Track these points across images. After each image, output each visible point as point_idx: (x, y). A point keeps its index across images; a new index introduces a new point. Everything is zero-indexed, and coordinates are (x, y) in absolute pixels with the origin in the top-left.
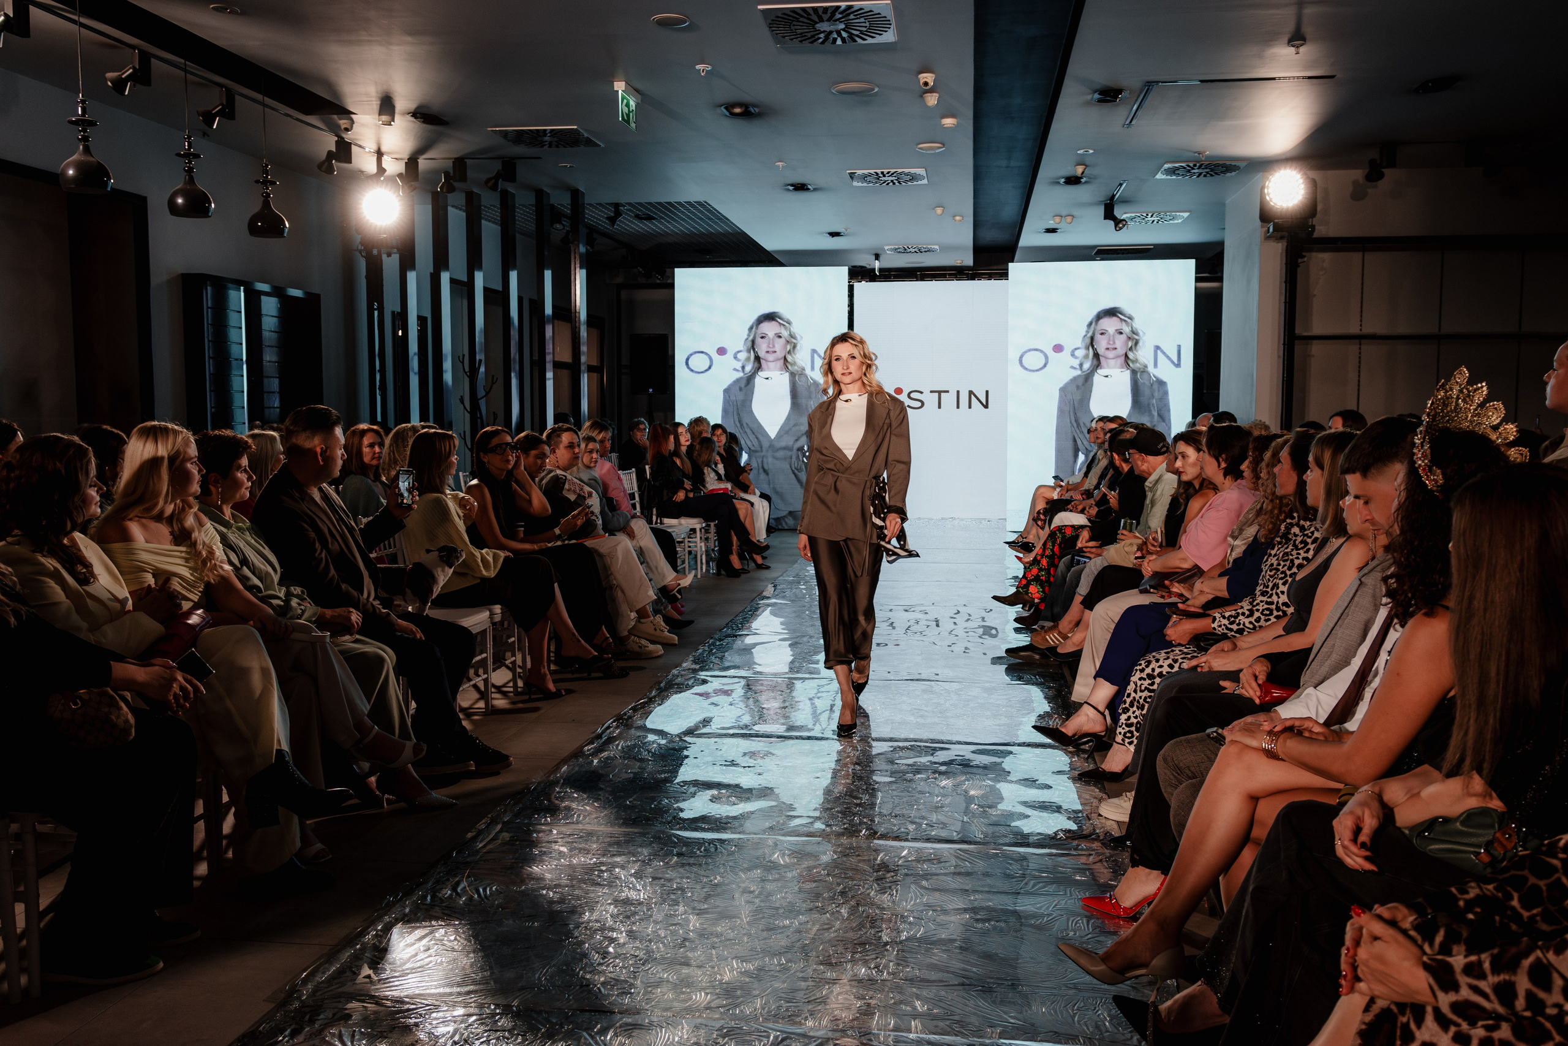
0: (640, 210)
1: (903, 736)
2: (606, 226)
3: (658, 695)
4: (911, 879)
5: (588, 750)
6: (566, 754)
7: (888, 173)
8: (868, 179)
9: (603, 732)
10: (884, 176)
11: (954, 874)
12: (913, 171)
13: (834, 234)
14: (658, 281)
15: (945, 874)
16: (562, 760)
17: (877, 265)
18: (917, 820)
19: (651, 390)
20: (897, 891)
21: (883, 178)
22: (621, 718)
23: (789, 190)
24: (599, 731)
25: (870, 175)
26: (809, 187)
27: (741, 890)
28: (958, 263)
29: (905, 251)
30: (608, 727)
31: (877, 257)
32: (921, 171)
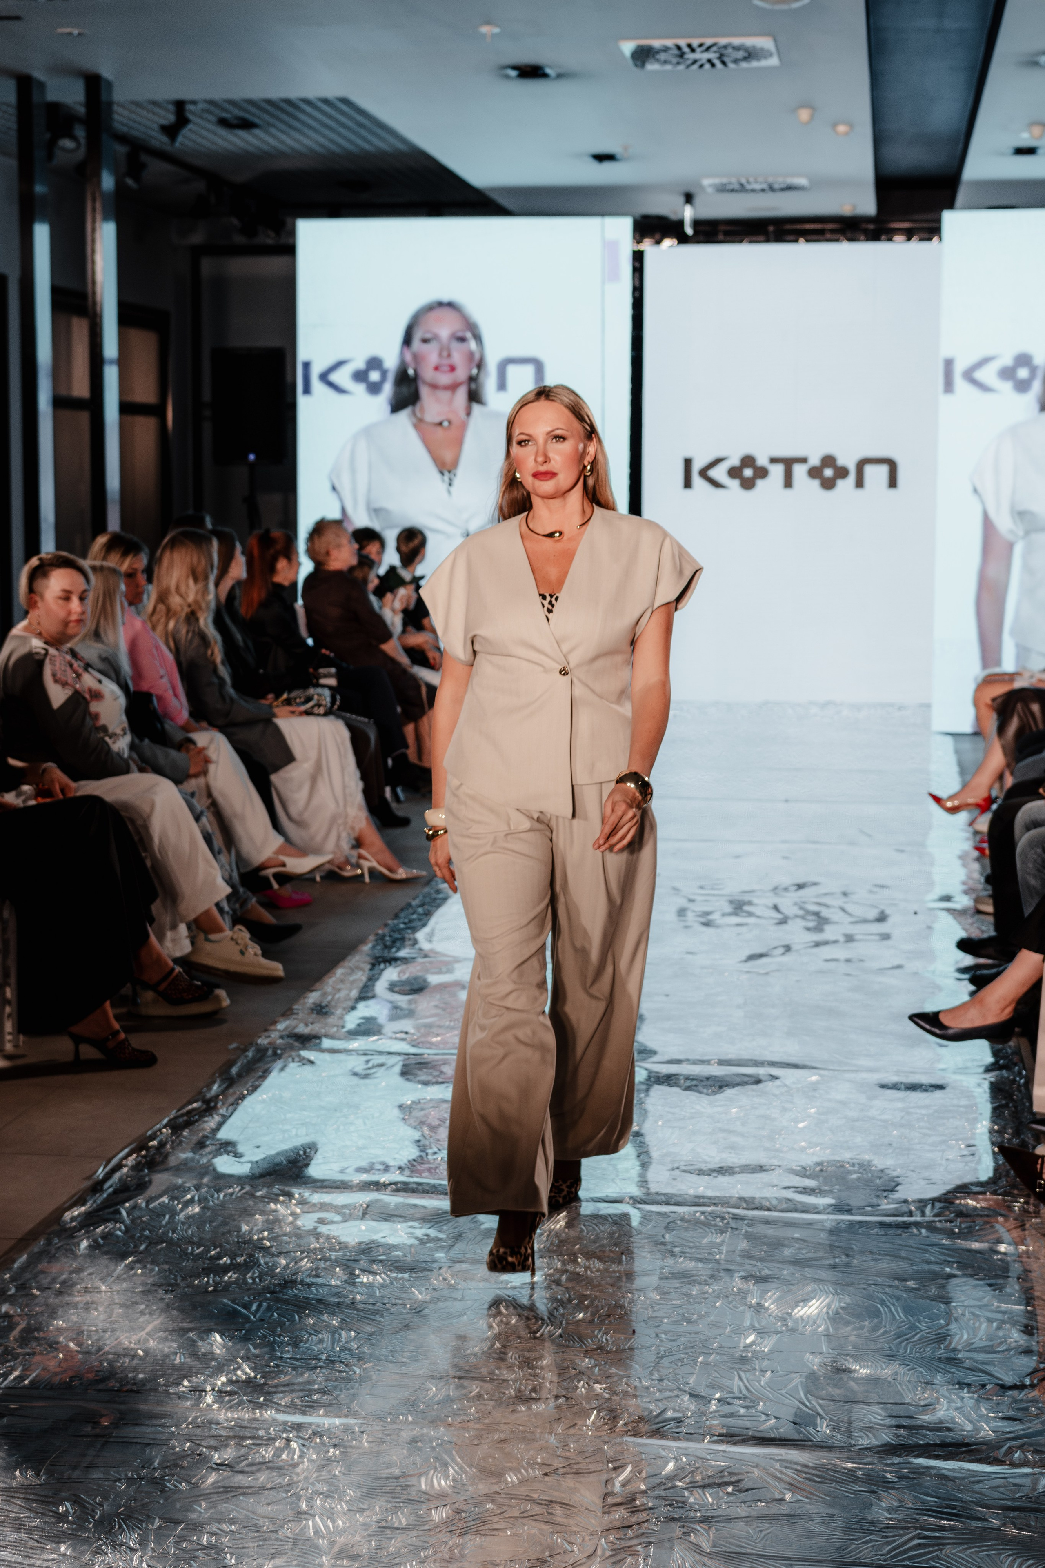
0: (227, 111)
1: (692, 1192)
2: (160, 140)
3: (223, 1092)
4: (676, 1530)
5: (73, 1219)
6: (31, 1226)
7: (701, 45)
8: (662, 56)
9: (109, 1176)
10: (693, 50)
11: (762, 1518)
12: (749, 41)
13: (601, 158)
14: (270, 242)
15: (747, 1518)
16: (21, 1240)
17: (688, 214)
18: (703, 1393)
19: (252, 457)
20: (646, 1558)
21: (692, 56)
22: (148, 1149)
23: (507, 77)
24: (101, 1173)
25: (666, 49)
26: (548, 71)
27: (336, 1549)
28: (846, 210)
29: (742, 189)
30: (119, 1166)
31: (689, 198)
32: (764, 42)
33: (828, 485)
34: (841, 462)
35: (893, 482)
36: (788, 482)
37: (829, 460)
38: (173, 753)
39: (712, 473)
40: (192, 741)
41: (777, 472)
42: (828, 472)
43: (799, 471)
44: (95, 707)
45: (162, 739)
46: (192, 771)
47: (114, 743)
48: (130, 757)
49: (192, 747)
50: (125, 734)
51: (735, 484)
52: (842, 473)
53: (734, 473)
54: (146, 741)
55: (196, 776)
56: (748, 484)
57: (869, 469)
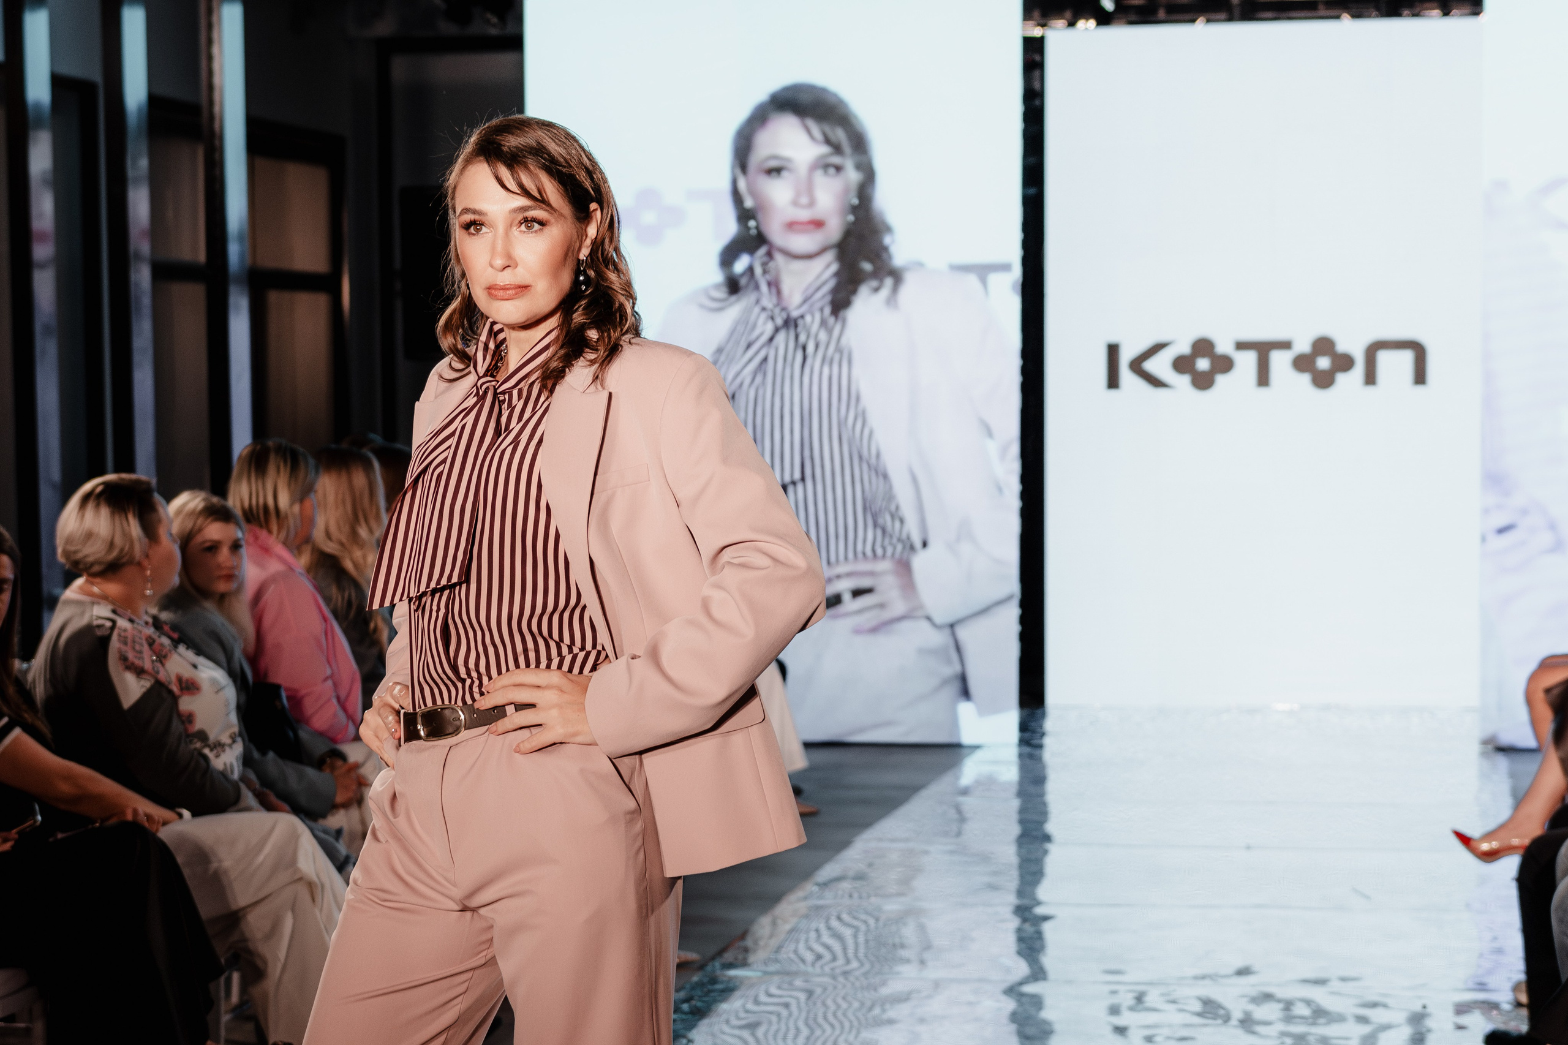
33: (1323, 381)
34: (1342, 347)
35: (1420, 377)
36: (1263, 378)
37: (1324, 345)
38: (311, 772)
39: (1150, 366)
40: (343, 757)
41: (1246, 362)
42: (1323, 363)
43: (1280, 361)
44: (186, 704)
45: (295, 752)
46: (339, 799)
47: (217, 756)
48: (243, 778)
49: (340, 763)
50: (234, 741)
51: (1183, 381)
52: (1344, 363)
53: (1182, 364)
54: (271, 755)
55: (346, 805)
56: (1203, 382)
57: (1384, 358)
